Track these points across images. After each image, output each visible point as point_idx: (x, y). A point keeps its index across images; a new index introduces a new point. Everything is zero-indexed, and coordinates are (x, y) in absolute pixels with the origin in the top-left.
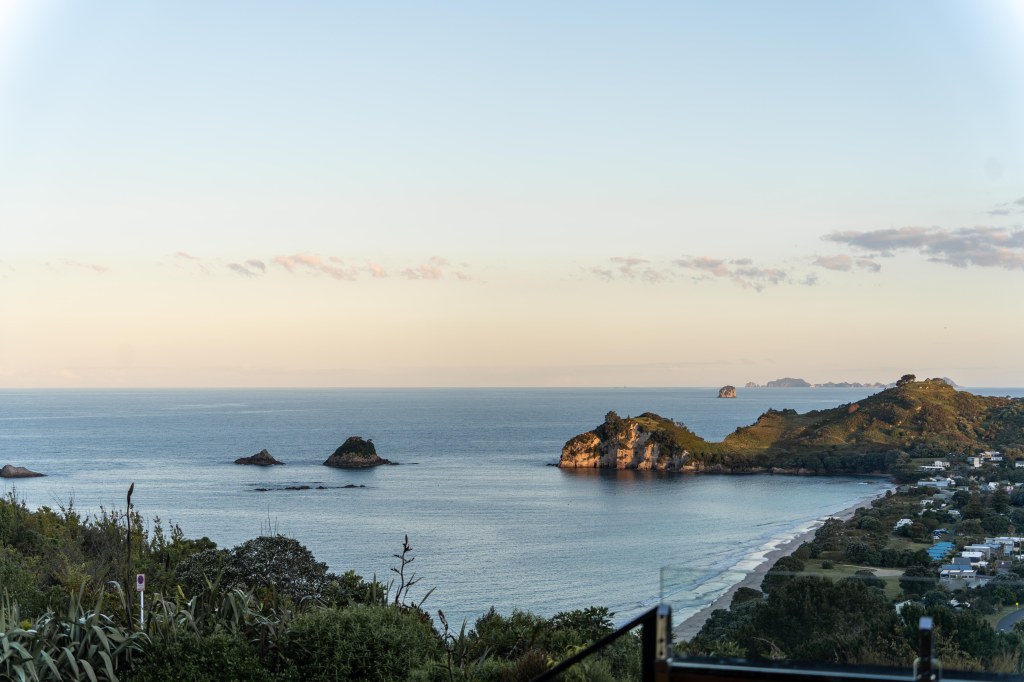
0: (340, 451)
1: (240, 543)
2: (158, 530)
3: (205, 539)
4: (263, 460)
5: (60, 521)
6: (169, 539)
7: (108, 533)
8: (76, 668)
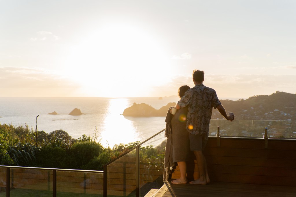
0: (72, 111)
1: (52, 132)
2: (32, 129)
3: (43, 131)
4: (54, 113)
5: (9, 127)
6: (34, 131)
7: (20, 130)
8: (26, 154)
